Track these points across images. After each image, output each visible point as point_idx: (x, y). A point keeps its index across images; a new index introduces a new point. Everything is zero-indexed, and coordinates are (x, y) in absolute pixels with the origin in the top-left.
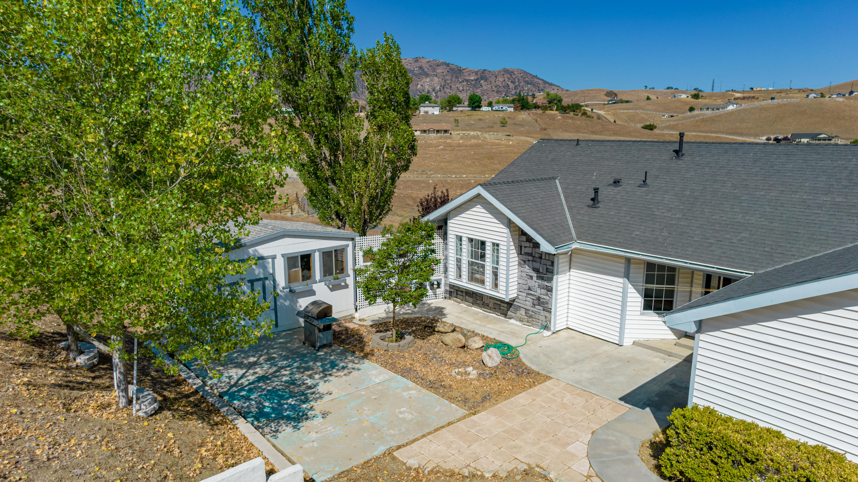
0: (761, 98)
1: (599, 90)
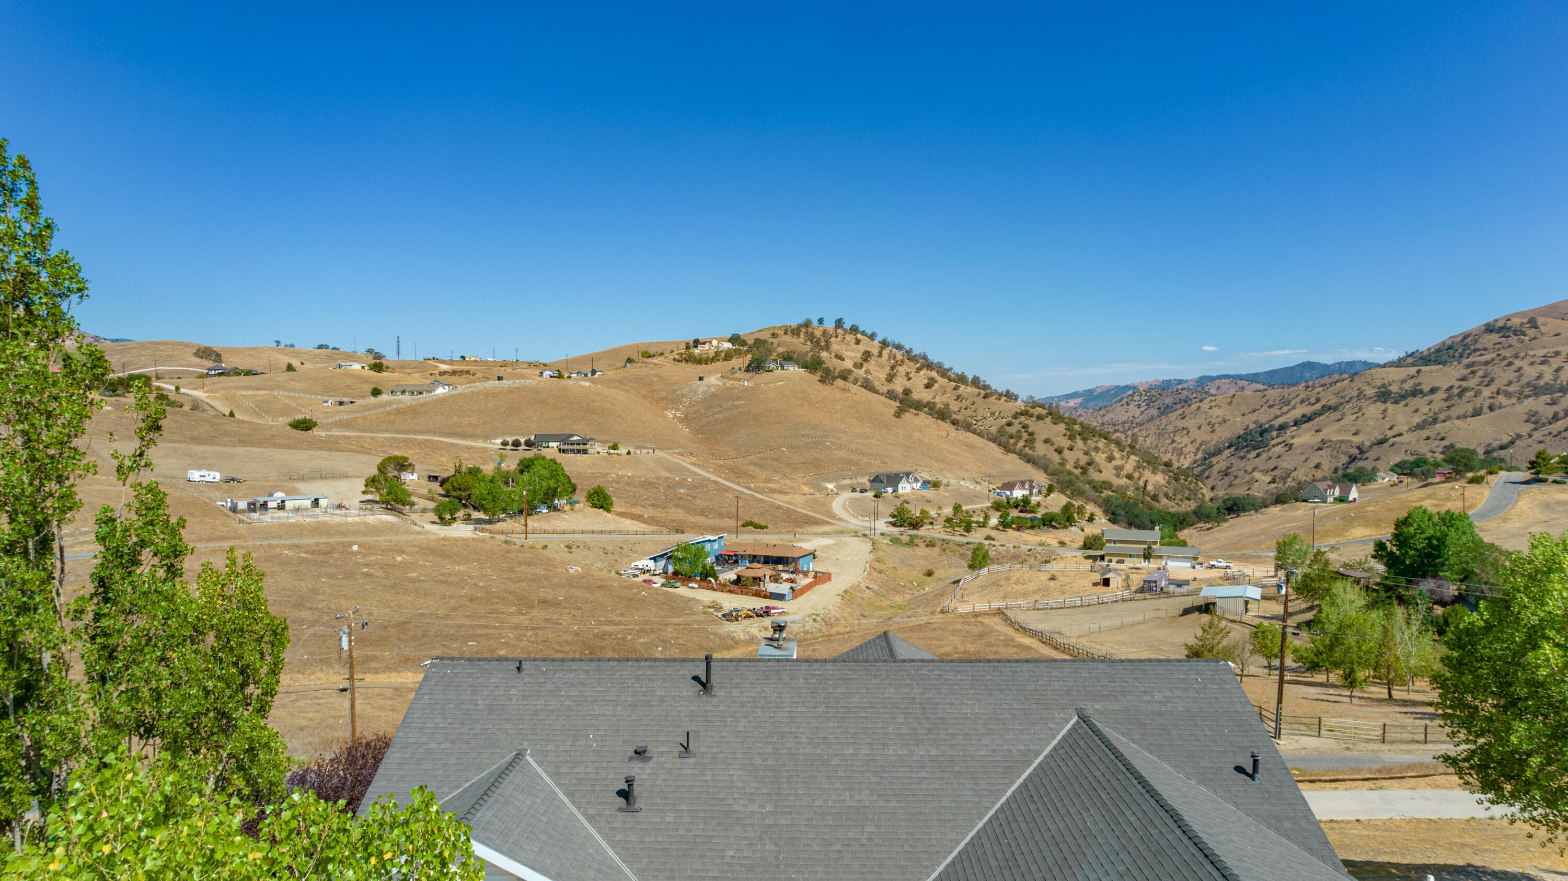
0: (479, 375)
1: (179, 344)
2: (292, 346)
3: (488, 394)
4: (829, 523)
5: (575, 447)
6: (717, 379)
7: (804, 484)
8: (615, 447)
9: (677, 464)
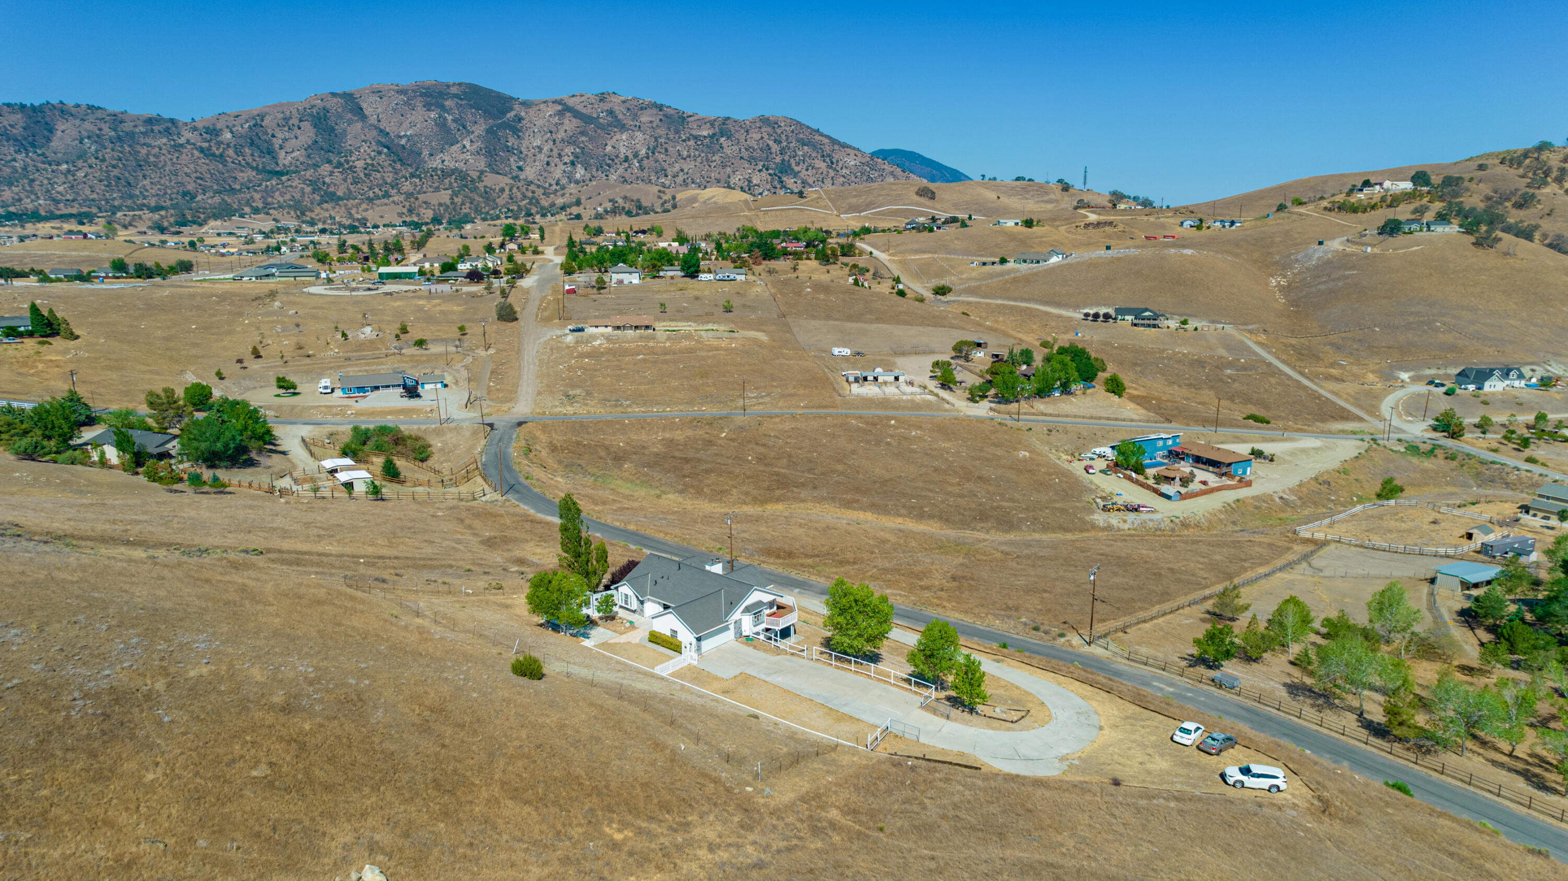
0: (1120, 227)
2: (995, 179)
3: (1092, 265)
4: (1361, 419)
5: (1146, 322)
6: (1341, 243)
7: (1373, 372)
8: (1184, 322)
9: (1242, 342)
